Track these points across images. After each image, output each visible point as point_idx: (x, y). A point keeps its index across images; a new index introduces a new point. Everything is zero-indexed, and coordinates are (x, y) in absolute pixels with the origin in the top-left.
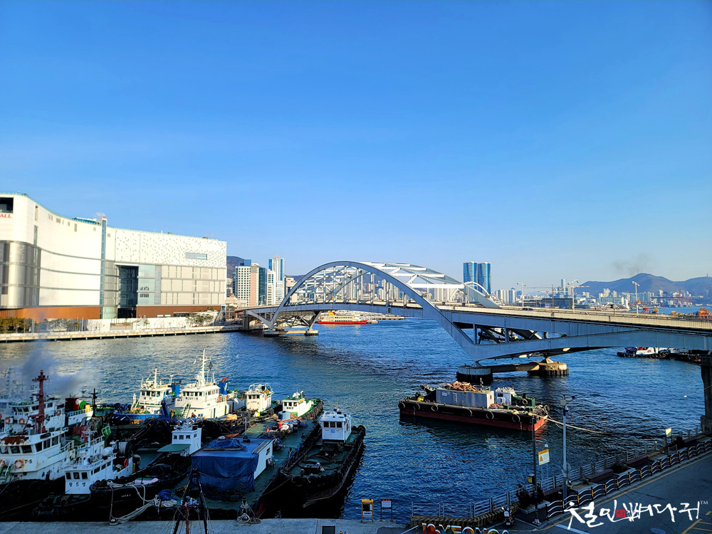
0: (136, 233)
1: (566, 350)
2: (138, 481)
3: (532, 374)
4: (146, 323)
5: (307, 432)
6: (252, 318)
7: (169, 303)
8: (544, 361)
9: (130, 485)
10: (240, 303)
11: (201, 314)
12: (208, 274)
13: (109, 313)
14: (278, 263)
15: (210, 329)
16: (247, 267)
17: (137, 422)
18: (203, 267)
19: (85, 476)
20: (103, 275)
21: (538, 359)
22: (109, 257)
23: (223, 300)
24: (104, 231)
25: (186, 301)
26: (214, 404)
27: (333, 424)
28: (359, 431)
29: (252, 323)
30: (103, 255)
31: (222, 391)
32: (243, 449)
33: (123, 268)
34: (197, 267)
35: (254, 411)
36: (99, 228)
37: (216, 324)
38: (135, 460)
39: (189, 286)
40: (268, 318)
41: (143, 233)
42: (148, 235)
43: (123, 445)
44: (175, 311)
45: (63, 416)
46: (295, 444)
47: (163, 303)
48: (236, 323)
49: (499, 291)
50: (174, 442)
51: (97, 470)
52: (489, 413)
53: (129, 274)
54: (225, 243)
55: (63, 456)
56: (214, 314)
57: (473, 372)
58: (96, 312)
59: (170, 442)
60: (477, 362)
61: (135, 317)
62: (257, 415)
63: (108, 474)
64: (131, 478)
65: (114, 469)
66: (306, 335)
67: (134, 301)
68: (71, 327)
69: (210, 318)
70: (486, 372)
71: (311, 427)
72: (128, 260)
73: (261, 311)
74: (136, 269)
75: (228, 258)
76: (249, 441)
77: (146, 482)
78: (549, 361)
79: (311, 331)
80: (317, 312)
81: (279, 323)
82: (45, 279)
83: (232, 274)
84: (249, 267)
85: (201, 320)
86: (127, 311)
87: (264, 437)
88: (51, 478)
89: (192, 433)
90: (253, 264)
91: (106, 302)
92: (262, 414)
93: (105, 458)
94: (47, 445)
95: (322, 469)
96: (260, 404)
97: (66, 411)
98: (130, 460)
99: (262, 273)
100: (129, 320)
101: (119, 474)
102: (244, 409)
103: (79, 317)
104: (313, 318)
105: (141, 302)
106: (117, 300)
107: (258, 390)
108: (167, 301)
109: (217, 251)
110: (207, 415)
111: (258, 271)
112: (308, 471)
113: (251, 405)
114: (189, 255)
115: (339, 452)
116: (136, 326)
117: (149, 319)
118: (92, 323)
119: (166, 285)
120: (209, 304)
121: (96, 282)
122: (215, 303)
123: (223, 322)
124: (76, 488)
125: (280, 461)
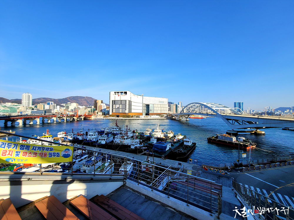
0: (149, 97)
1: (264, 127)
2: (143, 148)
3: (252, 134)
4: (151, 117)
5: (180, 142)
6: (174, 116)
7: (156, 113)
8: (257, 130)
9: (141, 148)
10: (171, 113)
11: (162, 115)
12: (164, 106)
13: (144, 114)
14: (180, 103)
15: (164, 118)
17: (145, 136)
18: (163, 104)
19: (134, 145)
20: (143, 106)
21: (255, 130)
22: (144, 103)
23: (167, 112)
24: (143, 97)
25: (159, 112)
26: (160, 134)
27: (187, 141)
28: (194, 144)
29: (174, 117)
30: (143, 102)
31: (162, 132)
32: (164, 144)
33: (146, 105)
34: (161, 104)
35: (169, 137)
36: (142, 97)
37: (165, 117)
38: (144, 144)
39: (160, 109)
40: (177, 116)
41: (150, 97)
42: (151, 98)
43: (141, 140)
44: (157, 114)
45: (132, 134)
46: (177, 145)
47: (154, 112)
48: (170, 117)
49: (246, 110)
50: (151, 141)
51: (136, 144)
52: (233, 143)
53: (148, 106)
54: (167, 99)
55: (131, 141)
56: (165, 115)
57: (231, 132)
58: (142, 114)
59: (150, 141)
60: (233, 129)
61: (149, 115)
62: (170, 137)
63: (138, 145)
64: (142, 147)
65: (140, 145)
66: (186, 120)
67: (149, 112)
68: (137, 117)
69: (164, 116)
70: (236, 132)
71: (182, 141)
72: (147, 103)
73: (175, 115)
74: (149, 105)
75: (168, 102)
76: (165, 143)
77: (145, 148)
78: (258, 130)
79: (188, 120)
80: (189, 115)
81: (180, 117)
82: (133, 107)
83: (169, 106)
85: (162, 116)
86: (147, 114)
87: (170, 142)
88: (128, 145)
89: (154, 140)
90: (174, 104)
91: (143, 112)
92: (171, 137)
93: (138, 142)
94: (128, 139)
95: (182, 151)
96: (171, 135)
97: (133, 133)
98: (143, 143)
99: (176, 105)
100: (147, 116)
101: (140, 146)
102: (167, 136)
103: (138, 115)
104: (188, 117)
105: (150, 112)
106: (145, 112)
107: (170, 132)
108: (155, 112)
109: (166, 101)
110: (159, 136)
112: (178, 151)
113: (169, 135)
114: (160, 102)
115: (188, 148)
116: (149, 117)
117: (151, 116)
118: (141, 116)
119: (155, 109)
120: (164, 113)
121: (141, 108)
122: (165, 113)
123: (167, 117)
124: (132, 147)
125: (173, 148)
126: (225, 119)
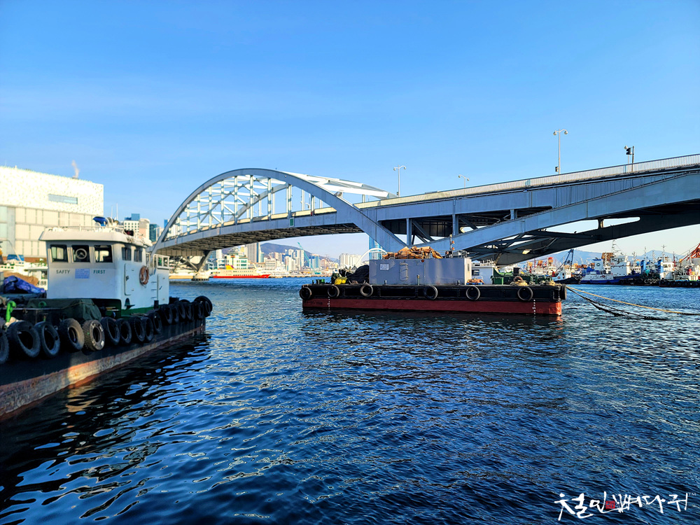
7: (27, 254)
12: (80, 221)
16: (134, 222)
18: (72, 213)
34: (64, 212)
54: (100, 187)
66: (193, 280)
79: (200, 276)
84: (137, 222)
90: (142, 219)
108: (23, 250)
109: (90, 195)
111: (148, 227)
114: (53, 197)
119: (22, 232)
126: (373, 227)
